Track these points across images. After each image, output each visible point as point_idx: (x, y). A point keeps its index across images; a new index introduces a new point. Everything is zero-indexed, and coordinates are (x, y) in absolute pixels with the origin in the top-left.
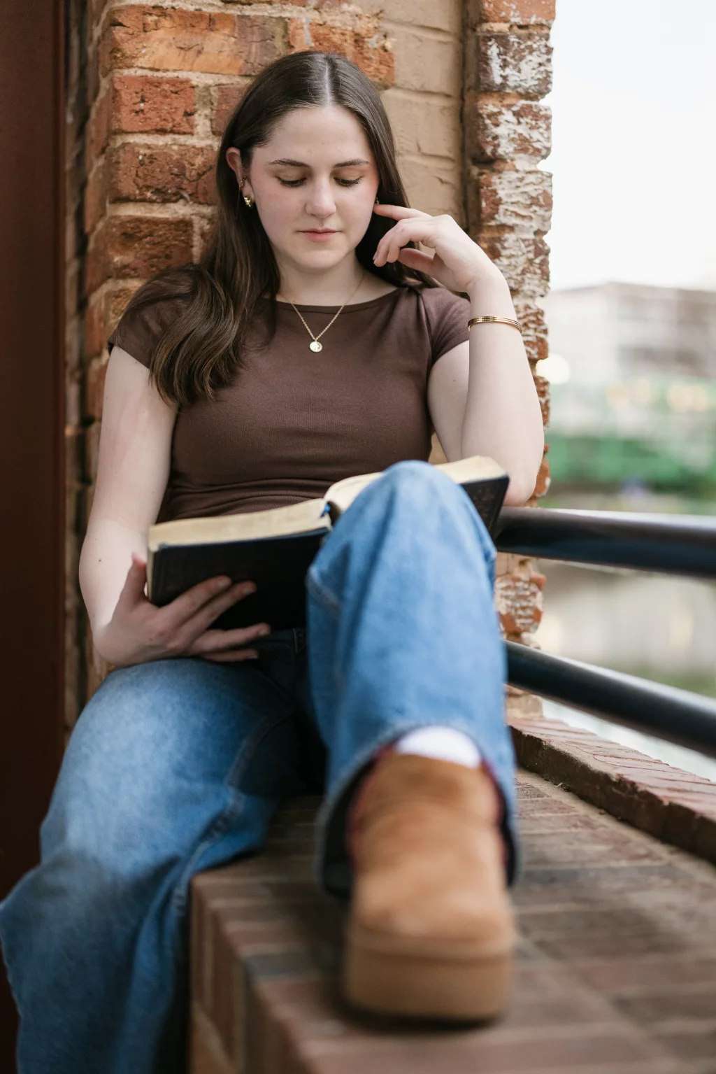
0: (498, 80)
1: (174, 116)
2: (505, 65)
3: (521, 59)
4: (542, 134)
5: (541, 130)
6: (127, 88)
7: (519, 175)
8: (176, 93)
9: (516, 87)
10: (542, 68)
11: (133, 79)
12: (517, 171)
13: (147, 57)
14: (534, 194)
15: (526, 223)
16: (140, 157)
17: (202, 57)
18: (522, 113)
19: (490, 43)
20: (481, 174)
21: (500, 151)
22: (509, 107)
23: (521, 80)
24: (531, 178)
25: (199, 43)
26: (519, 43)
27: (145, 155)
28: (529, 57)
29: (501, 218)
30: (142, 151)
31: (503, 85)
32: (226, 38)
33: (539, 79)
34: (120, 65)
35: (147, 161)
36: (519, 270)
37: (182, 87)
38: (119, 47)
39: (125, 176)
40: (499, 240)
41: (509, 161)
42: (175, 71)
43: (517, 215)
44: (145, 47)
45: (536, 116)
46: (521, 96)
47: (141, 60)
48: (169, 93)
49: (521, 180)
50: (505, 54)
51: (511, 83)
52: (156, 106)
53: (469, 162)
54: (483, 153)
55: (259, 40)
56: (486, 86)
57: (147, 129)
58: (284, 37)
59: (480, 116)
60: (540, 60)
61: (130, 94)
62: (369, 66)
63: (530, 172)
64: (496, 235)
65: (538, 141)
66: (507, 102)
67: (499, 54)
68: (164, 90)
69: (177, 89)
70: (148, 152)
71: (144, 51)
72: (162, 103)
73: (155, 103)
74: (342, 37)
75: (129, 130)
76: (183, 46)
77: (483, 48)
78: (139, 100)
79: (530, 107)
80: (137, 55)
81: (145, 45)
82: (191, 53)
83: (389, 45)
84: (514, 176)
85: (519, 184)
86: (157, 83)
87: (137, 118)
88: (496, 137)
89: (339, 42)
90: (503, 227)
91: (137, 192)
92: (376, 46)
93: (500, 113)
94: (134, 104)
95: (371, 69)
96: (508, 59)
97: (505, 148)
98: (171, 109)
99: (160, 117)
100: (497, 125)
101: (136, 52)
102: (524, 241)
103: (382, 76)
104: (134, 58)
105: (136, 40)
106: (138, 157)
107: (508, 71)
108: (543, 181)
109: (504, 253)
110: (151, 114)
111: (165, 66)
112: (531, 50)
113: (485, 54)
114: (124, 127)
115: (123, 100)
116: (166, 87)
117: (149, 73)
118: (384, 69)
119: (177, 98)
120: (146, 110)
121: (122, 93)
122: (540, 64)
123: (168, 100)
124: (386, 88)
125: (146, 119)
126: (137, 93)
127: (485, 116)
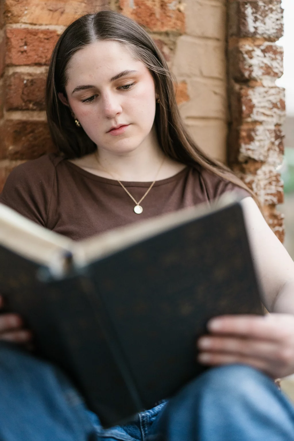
0: (252, 30)
1: (46, 54)
2: (256, 20)
3: (266, 16)
4: (278, 63)
5: (278, 61)
6: (16, 36)
7: (265, 89)
8: (48, 39)
9: (263, 34)
10: (278, 22)
11: (19, 30)
12: (264, 87)
13: (28, 16)
14: (274, 101)
15: (269, 119)
16: (25, 82)
17: (64, 16)
18: (267, 50)
19: (246, 6)
20: (241, 89)
21: (254, 74)
22: (258, 46)
23: (266, 30)
24: (273, 91)
25: (62, 6)
26: (265, 6)
27: (28, 80)
28: (270, 15)
29: (255, 117)
30: (26, 78)
31: (255, 33)
32: (79, 3)
33: (277, 29)
34: (11, 21)
35: (29, 84)
36: (266, 148)
37: (52, 35)
38: (10, 9)
39: (15, 94)
40: (254, 130)
41: (259, 81)
42: (46, 25)
43: (264, 114)
44: (26, 10)
45: (275, 52)
46: (266, 39)
47: (24, 18)
48: (43, 40)
49: (266, 92)
50: (256, 13)
51: (260, 31)
52: (34, 48)
53: (232, 81)
54: (243, 75)
55: (101, 5)
56: (244, 34)
57: (29, 63)
58: (116, 3)
59: (241, 52)
60: (277, 17)
61: (18, 40)
62: (170, 21)
63: (272, 88)
64: (251, 127)
65: (277, 68)
66: (258, 43)
67: (253, 13)
68: (39, 37)
69: (48, 37)
70: (30, 78)
71: (26, 12)
72: (38, 46)
73: (34, 46)
74: (153, 3)
75: (17, 64)
76: (51, 8)
77: (242, 9)
78: (23, 44)
79: (271, 47)
80: (21, 14)
81: (27, 8)
82: (57, 14)
83: (182, 8)
84: (262, 90)
85: (265, 95)
86: (35, 33)
87: (22, 56)
88: (251, 66)
89: (151, 6)
90: (256, 122)
91: (23, 104)
92: (174, 8)
93: (253, 50)
94: (21, 47)
95: (171, 23)
96: (258, 16)
97: (257, 73)
98: (45, 49)
99: (37, 55)
100: (251, 58)
101: (21, 13)
102: (268, 130)
103: (178, 28)
104: (19, 16)
105: (20, 5)
106: (23, 82)
107: (258, 24)
108: (279, 92)
109: (256, 138)
110: (31, 53)
111: (40, 22)
112: (272, 10)
113: (244, 13)
114: (14, 62)
115: (13, 44)
116: (41, 36)
117: (30, 27)
118: (179, 23)
119: (48, 43)
120: (28, 51)
121: (12, 40)
122: (277, 20)
123: (43, 44)
124: (180, 35)
125: (28, 57)
126: (22, 39)
127: (244, 52)
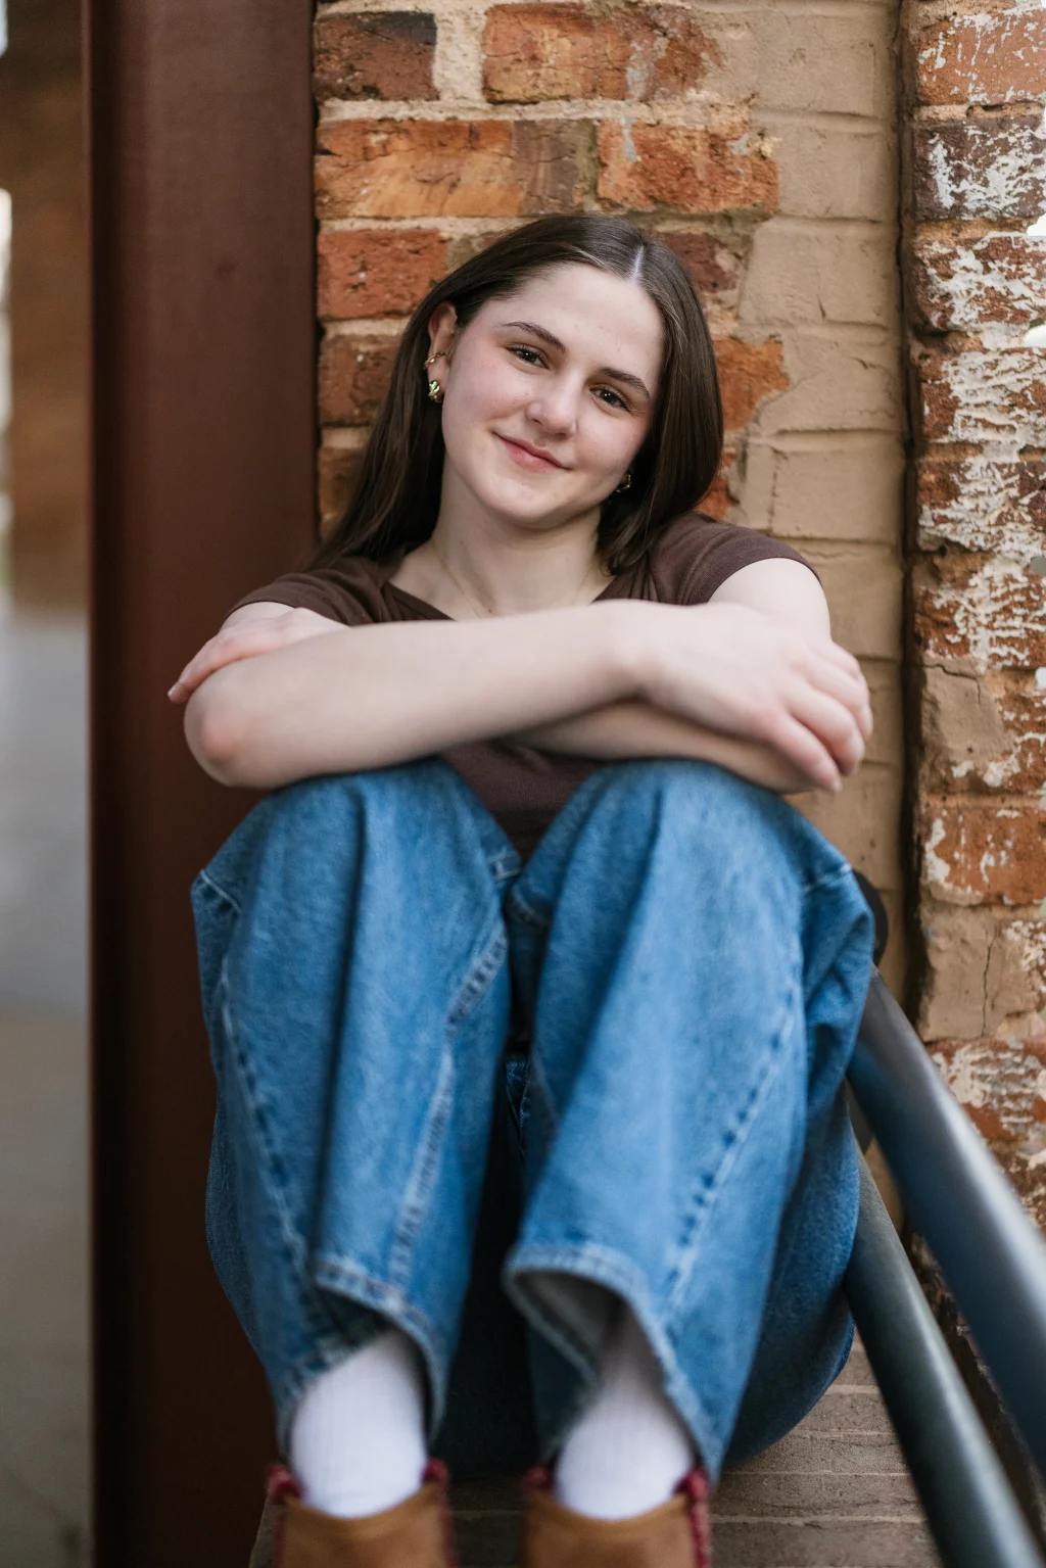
0: (948, 202)
1: (414, 290)
2: (958, 176)
3: (989, 162)
4: (1030, 285)
5: (1027, 279)
6: (338, 251)
7: (990, 358)
8: (417, 252)
9: (979, 211)
10: (1026, 176)
11: (348, 236)
12: (985, 351)
13: (369, 201)
14: (1017, 389)
15: (1004, 437)
16: (360, 358)
17: (458, 192)
18: (992, 254)
19: (932, 142)
20: (924, 356)
21: (955, 319)
22: (968, 244)
23: (989, 199)
24: (1012, 361)
25: (453, 170)
26: (984, 138)
27: (367, 354)
28: (1002, 160)
29: (958, 432)
30: (363, 348)
31: (958, 209)
32: (497, 159)
33: (1018, 195)
34: (329, 214)
35: (370, 363)
36: (993, 518)
37: (425, 243)
38: (325, 187)
39: (336, 389)
40: (957, 468)
41: (970, 334)
42: (414, 217)
43: (986, 424)
44: (365, 185)
45: (1019, 256)
46: (990, 223)
47: (360, 205)
48: (405, 254)
49: (994, 365)
50: (960, 157)
51: (970, 205)
52: (384, 276)
53: (910, 334)
54: (927, 322)
55: (549, 158)
56: (926, 213)
57: (371, 312)
58: (590, 149)
59: (920, 261)
60: (1021, 163)
61: (344, 260)
62: (736, 185)
63: (1009, 352)
64: (953, 458)
65: (1023, 297)
66: (966, 235)
67: (948, 159)
68: (396, 249)
69: (418, 247)
70: (372, 348)
71: (364, 191)
72: (394, 270)
73: (382, 271)
74: (687, 142)
75: (342, 316)
76: (427, 178)
77: (920, 150)
78: (357, 268)
79: (1008, 241)
80: (352, 197)
81: (366, 181)
82: (441, 189)
83: (767, 149)
84: (979, 359)
85: (988, 372)
86: (386, 239)
87: (354, 296)
88: (947, 296)
89: (683, 151)
90: (962, 446)
91: (357, 412)
92: (746, 151)
93: (954, 255)
94: (351, 274)
95: (740, 189)
96: (965, 164)
97: (963, 314)
98: (409, 278)
99: (391, 292)
100: (948, 276)
101: (352, 193)
102: (1000, 467)
103: (758, 201)
104: (349, 202)
105: (349, 176)
106: (356, 357)
107: (964, 185)
108: (1032, 365)
109: (965, 489)
110: (378, 289)
111: (399, 212)
112: (1006, 148)
113: (925, 160)
114: (336, 312)
115: (333, 269)
116: (401, 245)
117: (374, 225)
118: (760, 189)
119: (417, 261)
120: (368, 283)
121: (331, 260)
122: (1022, 170)
123: (402, 265)
124: (765, 218)
125: (369, 297)
126: (354, 257)
127: (926, 261)
